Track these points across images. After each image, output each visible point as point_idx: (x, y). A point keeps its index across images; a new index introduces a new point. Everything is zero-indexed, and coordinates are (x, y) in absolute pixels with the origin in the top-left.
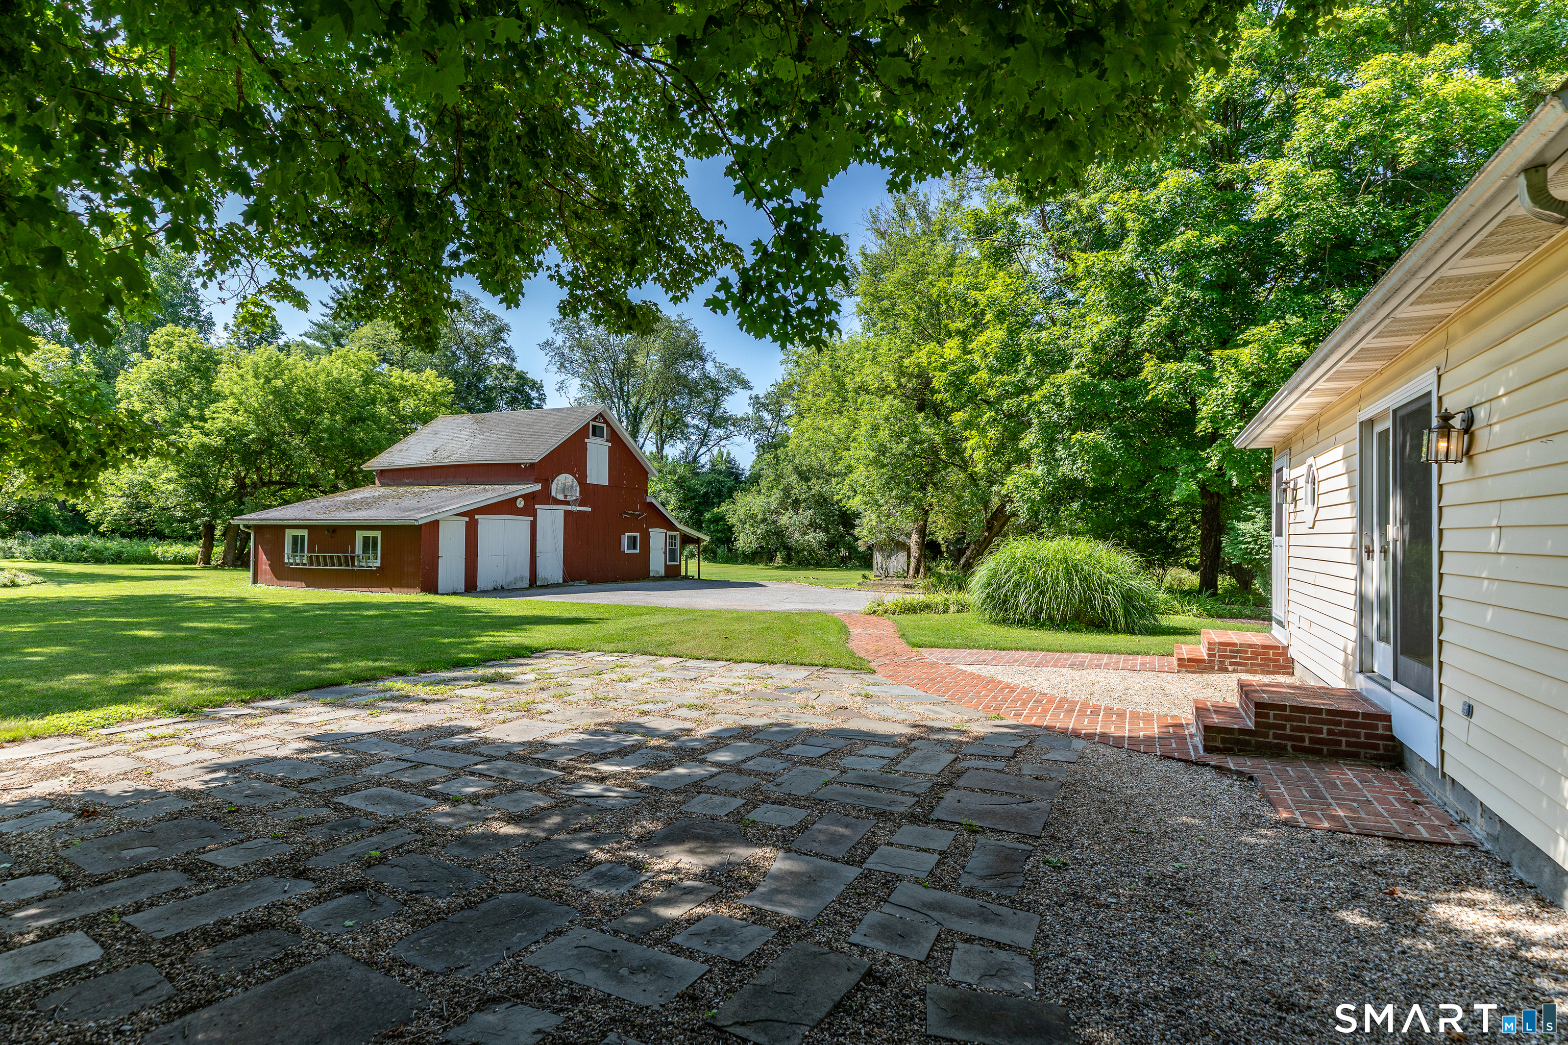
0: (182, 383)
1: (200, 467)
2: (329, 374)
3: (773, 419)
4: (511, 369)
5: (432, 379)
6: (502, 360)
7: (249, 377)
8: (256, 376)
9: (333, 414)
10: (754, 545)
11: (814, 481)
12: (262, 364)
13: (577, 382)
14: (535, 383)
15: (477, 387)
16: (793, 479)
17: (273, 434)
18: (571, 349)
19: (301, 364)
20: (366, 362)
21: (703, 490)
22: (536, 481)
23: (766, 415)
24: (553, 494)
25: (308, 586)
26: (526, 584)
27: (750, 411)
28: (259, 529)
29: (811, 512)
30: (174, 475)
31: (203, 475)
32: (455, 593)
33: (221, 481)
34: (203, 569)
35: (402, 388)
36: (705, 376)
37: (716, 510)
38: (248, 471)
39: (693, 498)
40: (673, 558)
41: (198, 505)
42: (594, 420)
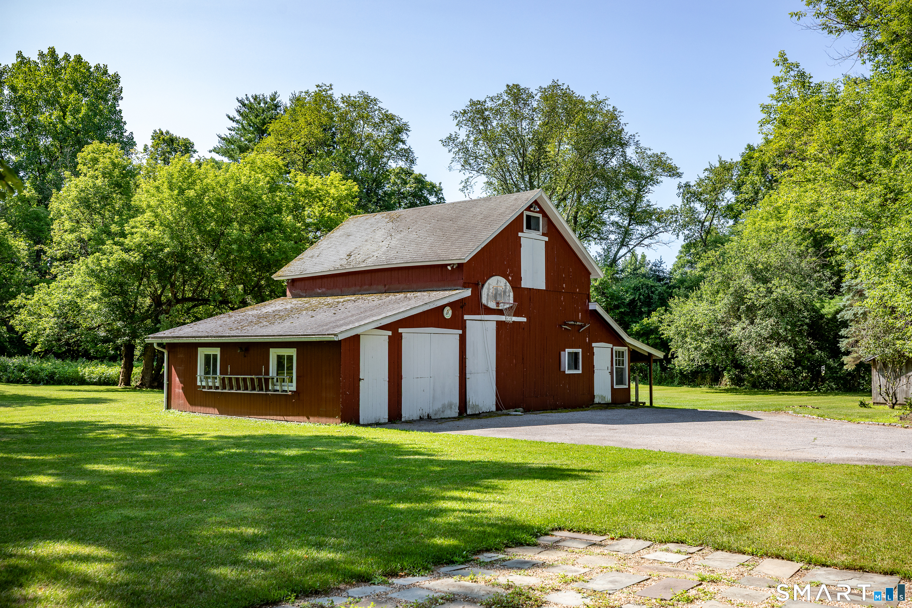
0: (105, 198)
1: (121, 285)
2: (238, 181)
3: (708, 210)
4: (409, 173)
5: (336, 183)
6: (402, 164)
7: (165, 188)
8: (171, 189)
9: (242, 223)
10: (699, 362)
11: (776, 281)
12: (176, 175)
13: (483, 179)
14: (433, 186)
15: (377, 194)
16: (747, 281)
17: (187, 248)
18: (476, 143)
19: (211, 175)
20: (272, 167)
21: (628, 298)
22: (465, 286)
23: (699, 207)
24: (484, 301)
25: (221, 413)
26: (455, 412)
27: (679, 202)
28: (172, 347)
29: (772, 321)
30: (97, 293)
31: (123, 293)
32: (378, 424)
33: (140, 299)
34: (124, 390)
35: (307, 194)
36: (626, 164)
37: (645, 321)
38: (164, 287)
39: (617, 307)
40: (620, 381)
41: (119, 324)
42: (528, 209)
